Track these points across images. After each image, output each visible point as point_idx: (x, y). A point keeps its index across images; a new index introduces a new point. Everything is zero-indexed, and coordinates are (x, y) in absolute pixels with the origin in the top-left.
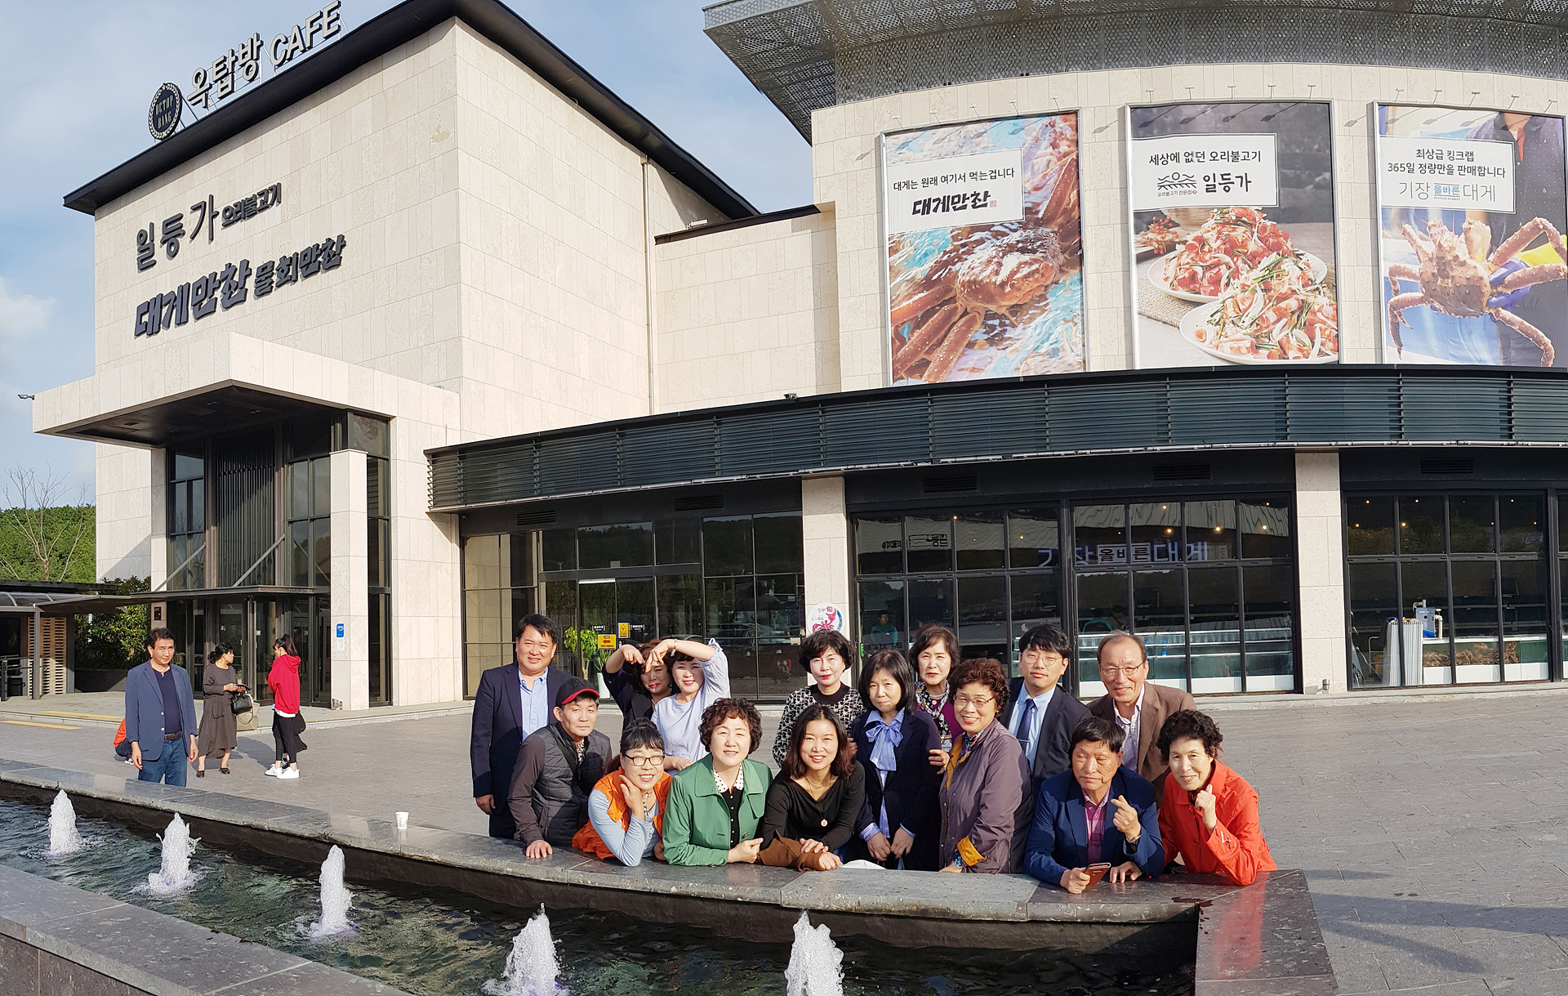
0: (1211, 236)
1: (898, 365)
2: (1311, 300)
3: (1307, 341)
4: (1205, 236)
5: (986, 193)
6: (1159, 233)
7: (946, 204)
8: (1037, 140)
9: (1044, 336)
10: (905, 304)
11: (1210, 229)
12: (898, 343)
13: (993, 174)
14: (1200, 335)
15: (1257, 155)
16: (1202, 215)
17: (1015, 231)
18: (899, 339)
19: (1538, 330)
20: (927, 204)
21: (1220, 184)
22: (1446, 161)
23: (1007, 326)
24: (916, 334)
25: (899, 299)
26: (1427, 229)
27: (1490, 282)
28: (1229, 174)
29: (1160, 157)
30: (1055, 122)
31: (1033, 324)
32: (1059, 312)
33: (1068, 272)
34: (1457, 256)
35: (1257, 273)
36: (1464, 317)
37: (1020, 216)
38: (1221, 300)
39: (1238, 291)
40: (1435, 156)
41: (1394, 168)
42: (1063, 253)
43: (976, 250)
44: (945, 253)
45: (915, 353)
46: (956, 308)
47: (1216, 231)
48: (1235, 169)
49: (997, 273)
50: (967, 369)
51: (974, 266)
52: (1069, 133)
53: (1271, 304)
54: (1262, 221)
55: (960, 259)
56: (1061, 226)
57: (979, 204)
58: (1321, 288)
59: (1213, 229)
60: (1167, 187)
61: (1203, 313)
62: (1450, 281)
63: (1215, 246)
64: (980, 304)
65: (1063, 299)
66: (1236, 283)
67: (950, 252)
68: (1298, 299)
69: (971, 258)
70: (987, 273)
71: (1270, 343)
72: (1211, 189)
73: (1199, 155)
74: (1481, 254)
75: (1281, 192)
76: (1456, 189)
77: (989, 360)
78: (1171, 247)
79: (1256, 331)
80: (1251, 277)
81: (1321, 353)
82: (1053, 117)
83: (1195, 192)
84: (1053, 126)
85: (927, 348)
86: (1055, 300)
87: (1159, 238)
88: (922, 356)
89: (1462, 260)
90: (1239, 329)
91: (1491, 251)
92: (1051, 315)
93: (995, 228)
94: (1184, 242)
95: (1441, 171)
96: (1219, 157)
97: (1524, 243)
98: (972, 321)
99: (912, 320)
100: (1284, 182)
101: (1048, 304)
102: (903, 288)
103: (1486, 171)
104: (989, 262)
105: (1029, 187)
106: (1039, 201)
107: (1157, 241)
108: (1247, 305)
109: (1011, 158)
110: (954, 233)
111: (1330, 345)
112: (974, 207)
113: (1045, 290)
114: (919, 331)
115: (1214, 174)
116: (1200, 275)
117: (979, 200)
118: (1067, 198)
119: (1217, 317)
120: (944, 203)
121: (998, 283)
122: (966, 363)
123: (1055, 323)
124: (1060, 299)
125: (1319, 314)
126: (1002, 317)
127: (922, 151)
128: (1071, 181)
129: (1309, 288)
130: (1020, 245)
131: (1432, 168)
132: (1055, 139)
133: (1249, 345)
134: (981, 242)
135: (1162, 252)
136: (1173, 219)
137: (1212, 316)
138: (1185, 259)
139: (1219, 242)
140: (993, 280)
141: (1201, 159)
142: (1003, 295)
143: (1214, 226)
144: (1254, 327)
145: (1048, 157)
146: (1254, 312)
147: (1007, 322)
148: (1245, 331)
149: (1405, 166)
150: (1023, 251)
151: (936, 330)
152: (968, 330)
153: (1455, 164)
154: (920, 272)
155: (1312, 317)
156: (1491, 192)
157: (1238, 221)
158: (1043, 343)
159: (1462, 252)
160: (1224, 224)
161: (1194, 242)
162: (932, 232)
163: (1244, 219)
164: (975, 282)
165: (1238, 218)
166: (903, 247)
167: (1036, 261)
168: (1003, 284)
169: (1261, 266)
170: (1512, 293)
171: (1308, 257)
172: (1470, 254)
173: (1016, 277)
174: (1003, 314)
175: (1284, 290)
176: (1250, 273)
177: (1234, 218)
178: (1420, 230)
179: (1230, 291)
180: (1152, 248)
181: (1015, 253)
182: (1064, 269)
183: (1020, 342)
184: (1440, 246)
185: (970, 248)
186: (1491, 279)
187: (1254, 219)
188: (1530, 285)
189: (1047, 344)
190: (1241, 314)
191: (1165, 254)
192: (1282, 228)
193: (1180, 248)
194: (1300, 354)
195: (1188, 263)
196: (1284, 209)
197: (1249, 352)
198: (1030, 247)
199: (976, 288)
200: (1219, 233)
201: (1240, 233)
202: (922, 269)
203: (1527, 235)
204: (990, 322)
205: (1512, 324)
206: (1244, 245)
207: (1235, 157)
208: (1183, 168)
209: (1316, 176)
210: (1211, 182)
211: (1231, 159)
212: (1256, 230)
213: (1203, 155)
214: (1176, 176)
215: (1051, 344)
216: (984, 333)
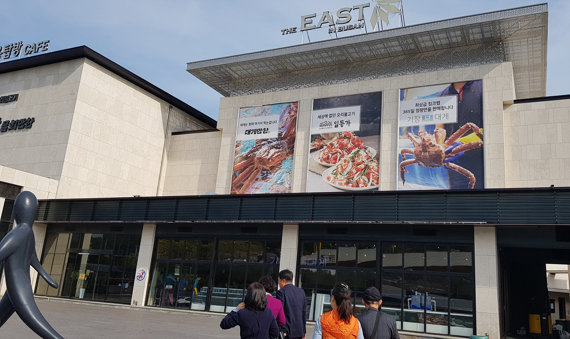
0: (335, 143)
1: (233, 185)
2: (369, 164)
3: (367, 180)
4: (333, 143)
5: (268, 128)
6: (318, 142)
7: (256, 131)
8: (285, 111)
9: (279, 177)
10: (238, 164)
11: (335, 140)
12: (234, 177)
13: (270, 123)
14: (328, 178)
15: (354, 113)
16: (333, 135)
17: (275, 141)
18: (235, 176)
19: (467, 170)
20: (249, 131)
21: (340, 124)
22: (428, 106)
23: (268, 173)
24: (240, 175)
25: (237, 162)
26: (418, 134)
27: (445, 152)
28: (343, 121)
29: (321, 116)
30: (291, 105)
31: (276, 173)
32: (285, 169)
33: (289, 156)
34: (431, 143)
35: (350, 155)
36: (433, 167)
37: (277, 136)
38: (336, 166)
39: (343, 162)
40: (423, 105)
41: (405, 112)
42: (288, 149)
43: (262, 147)
44: (253, 148)
45: (239, 181)
46: (254, 166)
47: (337, 141)
48: (345, 119)
49: (268, 155)
50: (254, 188)
51: (261, 153)
52: (294, 109)
53: (355, 166)
54: (354, 136)
55: (258, 150)
56: (289, 140)
57: (265, 132)
58: (374, 160)
59: (336, 140)
60: (323, 126)
61: (330, 170)
62: (427, 153)
63: (336, 146)
64: (261, 166)
65: (286, 165)
66: (343, 159)
67: (255, 147)
68: (364, 164)
69: (261, 150)
70: (265, 155)
71: (353, 181)
72: (336, 126)
73: (334, 115)
74: (441, 141)
75: (361, 125)
76: (432, 116)
77: (261, 185)
78: (322, 147)
79: (348, 177)
80: (348, 157)
81: (372, 185)
82: (290, 104)
83: (331, 128)
84: (290, 107)
85: (243, 180)
86: (284, 165)
87: (318, 144)
88: (241, 182)
89: (433, 144)
90: (342, 176)
91: (446, 140)
92: (282, 170)
93: (269, 140)
94: (326, 145)
95: (425, 111)
96: (340, 115)
97: (461, 134)
98: (258, 171)
99: (240, 170)
100: (362, 122)
101: (282, 166)
102: (239, 159)
103: (445, 108)
104: (266, 151)
105: (280, 127)
106: (283, 131)
107: (317, 145)
108: (346, 167)
109: (277, 117)
110: (257, 141)
111: (376, 181)
112: (264, 133)
113: (281, 161)
114: (242, 174)
115: (338, 121)
116: (330, 157)
117: (266, 131)
118: (292, 130)
119: (335, 172)
120: (255, 131)
121: (267, 159)
122: (254, 186)
123: (283, 173)
124: (285, 165)
125: (372, 170)
126: (268, 170)
127: (250, 114)
128: (294, 125)
129: (369, 160)
130: (276, 146)
131: (421, 110)
132: (290, 111)
133: (345, 182)
134: (264, 144)
135: (319, 149)
136: (323, 137)
137: (333, 171)
138: (326, 151)
139: (338, 145)
140: (266, 158)
141: (334, 116)
142: (269, 163)
143: (337, 139)
144: (348, 175)
145: (287, 117)
146: (348, 170)
147: (269, 172)
148: (344, 177)
149: (410, 111)
150: (276, 148)
151: (247, 174)
152: (257, 175)
153: (432, 107)
154: (244, 154)
155: (369, 171)
156: (446, 116)
157: (345, 137)
158: (278, 180)
159: (433, 141)
160: (340, 139)
161: (329, 145)
162: (249, 141)
163: (347, 136)
164: (260, 158)
165: (345, 136)
166: (240, 145)
167: (280, 151)
168: (269, 159)
169: (352, 153)
170: (455, 156)
171: (370, 149)
172: (437, 141)
173: (273, 156)
174: (268, 169)
175: (359, 161)
176: (348, 156)
177: (343, 136)
178: (415, 134)
179: (340, 162)
180: (316, 147)
181: (274, 149)
182: (288, 154)
183: (272, 179)
184: (424, 139)
185: (260, 146)
186: (445, 151)
187: (351, 136)
188: (464, 151)
189: (280, 180)
190: (343, 170)
191: (320, 149)
192: (360, 139)
193: (325, 147)
194: (364, 185)
195: (327, 152)
196: (362, 132)
197: (345, 185)
198: (278, 147)
199: (261, 160)
200: (338, 141)
201: (345, 141)
202: (245, 152)
203: (463, 131)
204: (263, 172)
205: (455, 169)
206: (346, 145)
207: (346, 114)
208: (328, 119)
209: (375, 119)
210: (337, 124)
211: (344, 115)
212: (351, 140)
213: (335, 115)
214: (326, 122)
215: (281, 180)
216: (261, 176)
